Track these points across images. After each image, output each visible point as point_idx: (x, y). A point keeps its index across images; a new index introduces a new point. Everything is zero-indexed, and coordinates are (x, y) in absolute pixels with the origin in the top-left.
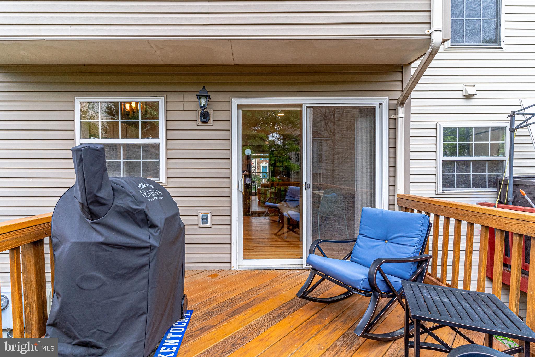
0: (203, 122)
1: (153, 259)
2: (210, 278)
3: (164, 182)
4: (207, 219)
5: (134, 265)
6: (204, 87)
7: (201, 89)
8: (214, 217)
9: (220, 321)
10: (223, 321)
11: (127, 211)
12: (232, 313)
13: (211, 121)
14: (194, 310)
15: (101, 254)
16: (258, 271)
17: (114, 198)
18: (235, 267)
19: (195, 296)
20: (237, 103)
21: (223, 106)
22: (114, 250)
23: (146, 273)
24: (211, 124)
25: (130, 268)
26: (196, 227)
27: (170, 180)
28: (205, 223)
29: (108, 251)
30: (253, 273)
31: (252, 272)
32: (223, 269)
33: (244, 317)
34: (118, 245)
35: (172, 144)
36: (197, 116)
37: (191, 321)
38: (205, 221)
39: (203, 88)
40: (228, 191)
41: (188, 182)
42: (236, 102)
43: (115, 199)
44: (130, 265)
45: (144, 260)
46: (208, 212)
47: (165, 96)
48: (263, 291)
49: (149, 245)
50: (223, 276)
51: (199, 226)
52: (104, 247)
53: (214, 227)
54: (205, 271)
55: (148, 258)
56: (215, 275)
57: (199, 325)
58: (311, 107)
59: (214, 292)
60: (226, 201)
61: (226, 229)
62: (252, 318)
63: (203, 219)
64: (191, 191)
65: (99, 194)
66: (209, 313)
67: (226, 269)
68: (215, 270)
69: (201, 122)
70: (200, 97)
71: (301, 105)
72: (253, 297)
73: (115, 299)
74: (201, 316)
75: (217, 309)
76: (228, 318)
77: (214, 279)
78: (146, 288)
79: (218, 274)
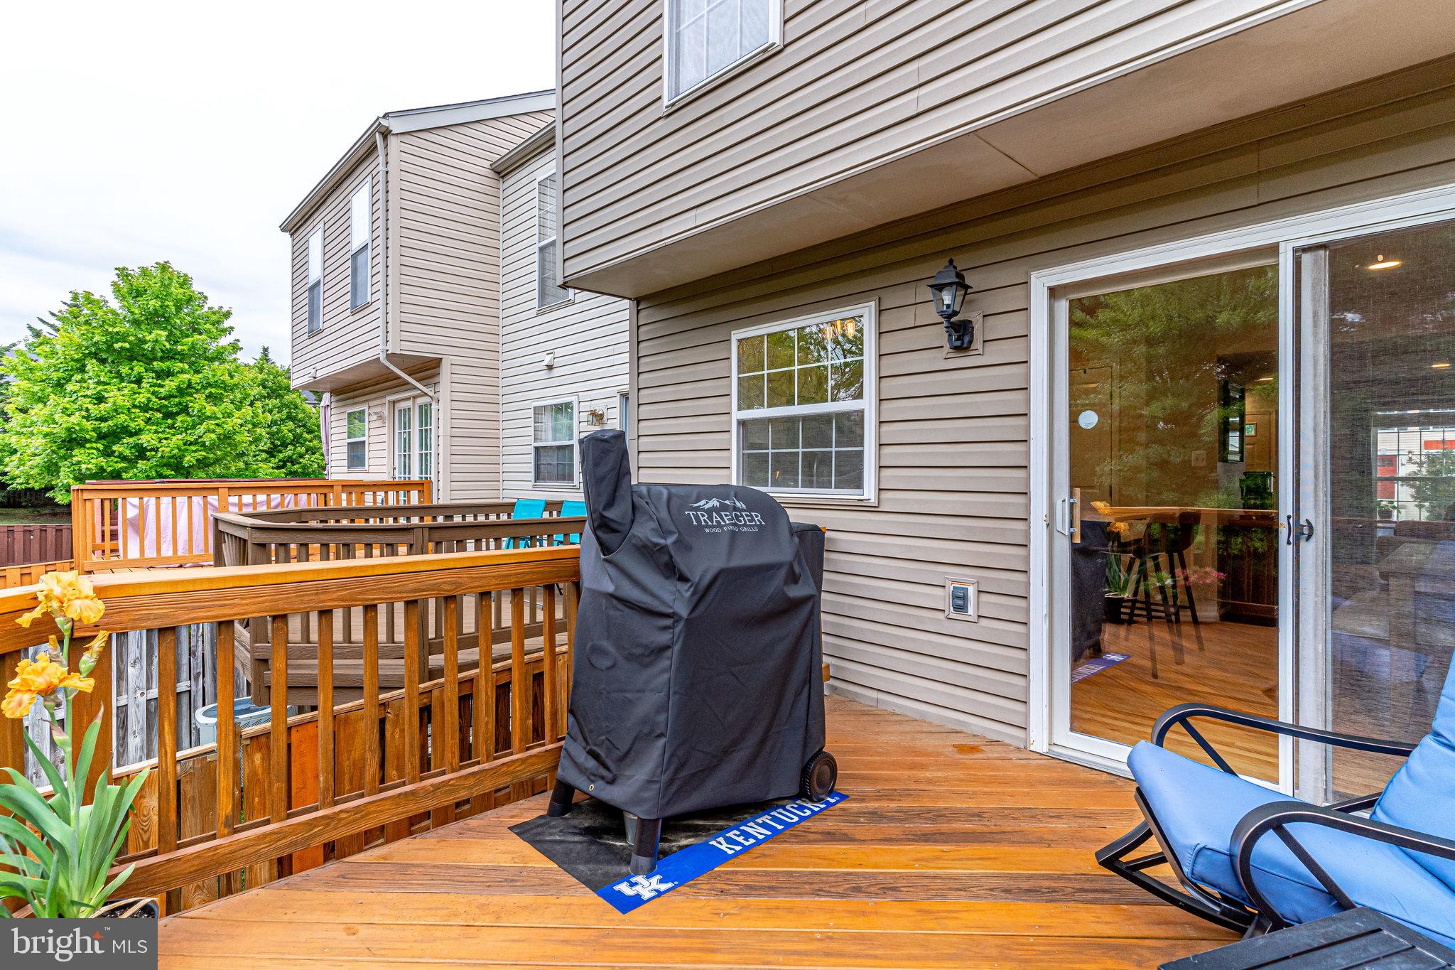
0: (957, 349)
1: (678, 638)
2: (956, 750)
3: (873, 500)
4: (965, 598)
5: (652, 642)
6: (951, 262)
7: (941, 269)
8: (984, 597)
9: (880, 836)
10: (887, 841)
11: (645, 546)
12: (922, 835)
13: (978, 344)
14: (852, 797)
15: (612, 612)
16: (1105, 777)
17: (633, 521)
18: (1039, 744)
19: (881, 774)
20: (1047, 285)
21: (1009, 300)
22: (627, 610)
23: (667, 663)
24: (977, 352)
25: (646, 647)
26: (940, 616)
27: (885, 495)
28: (961, 607)
29: (618, 609)
30: (1085, 775)
31: (1084, 772)
32: (1007, 741)
33: (940, 854)
34: (629, 602)
35: (890, 411)
36: (940, 335)
37: (825, 812)
38: (960, 602)
39: (948, 264)
40: (1021, 530)
41: (923, 500)
42: (1041, 281)
43: (635, 524)
44: (645, 641)
45: (665, 638)
46: (969, 581)
47: (877, 300)
48: (1061, 826)
49: (671, 611)
50: (991, 755)
51: (947, 613)
52: (615, 602)
53: (983, 622)
54: (957, 732)
55: (671, 636)
56: (973, 749)
57: (830, 825)
58: (1323, 246)
59: (930, 781)
60: (1015, 556)
61: (1014, 632)
62: (957, 864)
63: (955, 597)
64: (930, 524)
65: (608, 514)
66: (875, 816)
67: (1015, 743)
68: (984, 737)
69: (952, 350)
70: (939, 288)
71: (1273, 250)
72: (1008, 825)
73: (628, 695)
74: (853, 813)
75: (902, 814)
76: (901, 840)
77: (961, 756)
78: (666, 690)
79: (983, 748)
